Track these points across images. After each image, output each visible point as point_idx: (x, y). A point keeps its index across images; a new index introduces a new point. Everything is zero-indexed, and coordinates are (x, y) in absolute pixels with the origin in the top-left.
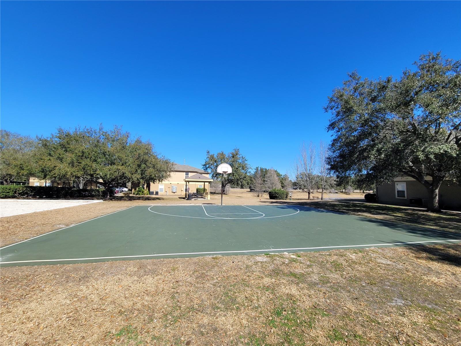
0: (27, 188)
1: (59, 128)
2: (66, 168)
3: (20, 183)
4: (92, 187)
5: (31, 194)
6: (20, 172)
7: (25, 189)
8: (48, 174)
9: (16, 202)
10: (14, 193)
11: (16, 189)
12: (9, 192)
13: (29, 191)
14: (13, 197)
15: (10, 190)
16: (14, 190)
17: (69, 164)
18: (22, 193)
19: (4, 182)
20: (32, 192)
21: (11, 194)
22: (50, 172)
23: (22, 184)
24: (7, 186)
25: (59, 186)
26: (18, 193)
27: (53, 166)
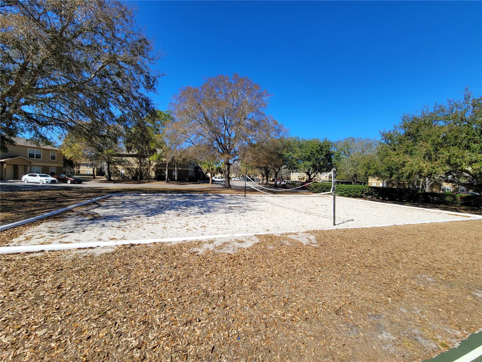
0: (371, 189)
1: (403, 115)
2: (421, 164)
3: (362, 183)
4: (433, 189)
5: (375, 195)
6: (368, 172)
7: (370, 190)
8: (395, 173)
9: (365, 203)
10: (361, 193)
11: (363, 189)
12: (357, 192)
13: (374, 192)
14: (361, 197)
15: (358, 189)
16: (362, 190)
17: (424, 158)
18: (368, 193)
19: (353, 182)
20: (376, 193)
21: (359, 194)
22: (396, 170)
23: (363, 184)
24: (355, 186)
25: (394, 187)
26: (365, 193)
27: (401, 162)
